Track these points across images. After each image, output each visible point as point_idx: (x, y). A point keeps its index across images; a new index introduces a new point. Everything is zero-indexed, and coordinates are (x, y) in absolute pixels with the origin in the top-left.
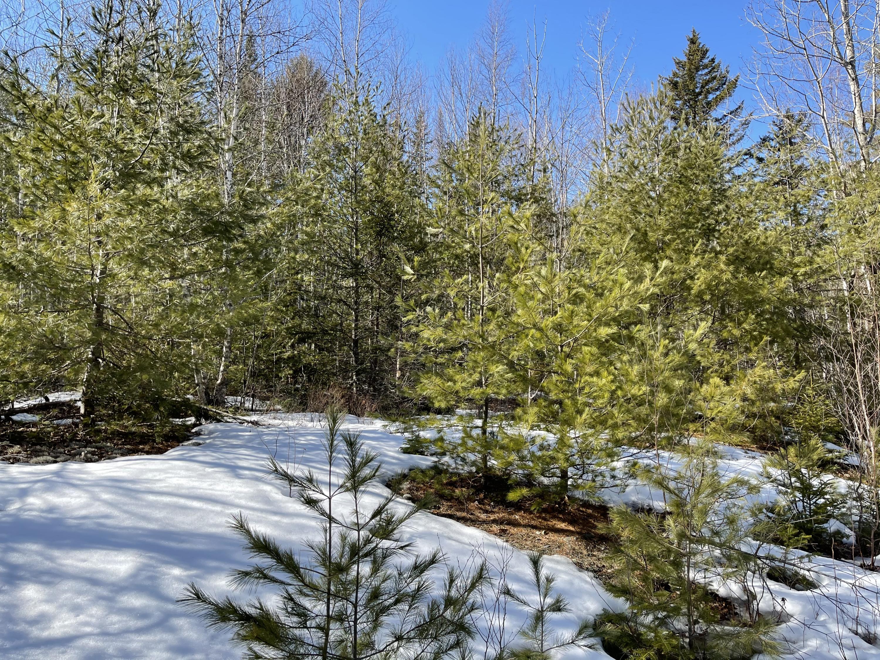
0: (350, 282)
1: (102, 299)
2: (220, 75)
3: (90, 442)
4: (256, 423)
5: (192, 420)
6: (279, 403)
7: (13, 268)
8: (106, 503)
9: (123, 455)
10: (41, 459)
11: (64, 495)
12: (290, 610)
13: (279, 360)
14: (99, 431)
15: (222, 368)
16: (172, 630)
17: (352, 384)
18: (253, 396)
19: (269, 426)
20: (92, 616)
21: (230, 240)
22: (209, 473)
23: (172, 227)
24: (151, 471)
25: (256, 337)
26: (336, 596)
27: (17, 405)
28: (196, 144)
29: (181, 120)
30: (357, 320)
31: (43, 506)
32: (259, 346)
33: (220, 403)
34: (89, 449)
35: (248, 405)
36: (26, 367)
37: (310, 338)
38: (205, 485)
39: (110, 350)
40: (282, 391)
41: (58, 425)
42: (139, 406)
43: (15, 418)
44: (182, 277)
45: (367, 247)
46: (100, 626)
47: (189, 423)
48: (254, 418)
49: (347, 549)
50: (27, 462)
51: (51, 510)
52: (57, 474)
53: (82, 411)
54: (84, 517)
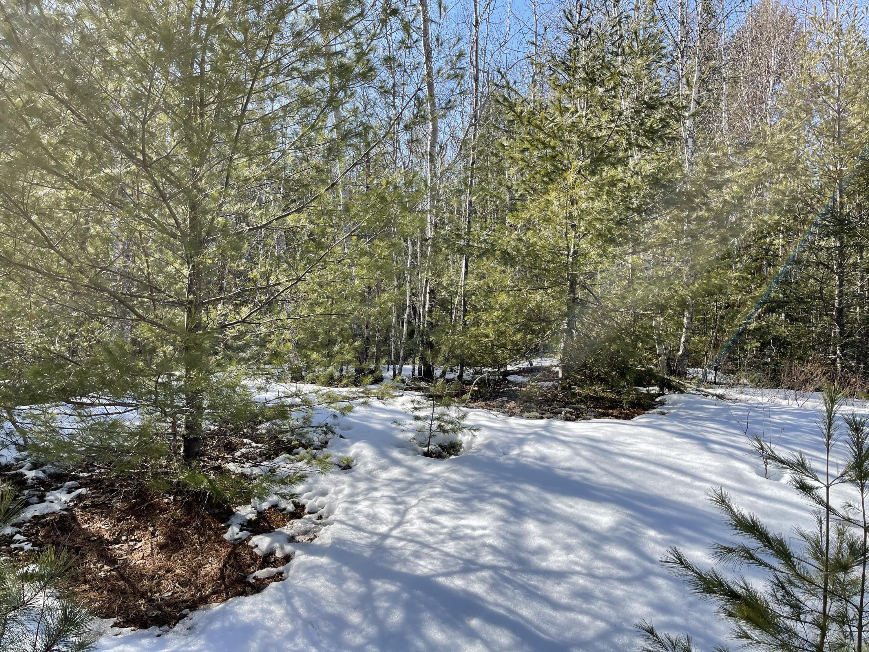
0: (832, 242)
1: (574, 276)
2: (681, 41)
3: (568, 404)
4: (721, 397)
5: (654, 390)
6: (746, 377)
7: (508, 254)
8: (585, 458)
9: (595, 417)
10: (532, 414)
11: (550, 447)
12: (780, 597)
13: (744, 331)
14: (574, 394)
15: (683, 339)
16: (653, 587)
17: (835, 360)
18: (716, 369)
19: (735, 401)
20: (580, 557)
21: (693, 209)
22: (676, 443)
23: (636, 203)
24: (622, 434)
25: (719, 308)
26: (833, 594)
27: (509, 368)
28: (658, 117)
29: (646, 98)
30: (841, 285)
31: (537, 455)
32: (723, 317)
33: (682, 374)
34: (567, 409)
35: (711, 377)
36: (519, 336)
37: (779, 307)
38: (673, 453)
39: (581, 322)
40: (749, 365)
41: (542, 386)
42: (607, 374)
43: (509, 378)
44: (645, 250)
45: (854, 199)
46: (587, 568)
47: (653, 392)
48: (719, 391)
49: (845, 545)
50: (521, 416)
51: (543, 458)
52: (545, 428)
53: (560, 375)
54: (569, 469)
